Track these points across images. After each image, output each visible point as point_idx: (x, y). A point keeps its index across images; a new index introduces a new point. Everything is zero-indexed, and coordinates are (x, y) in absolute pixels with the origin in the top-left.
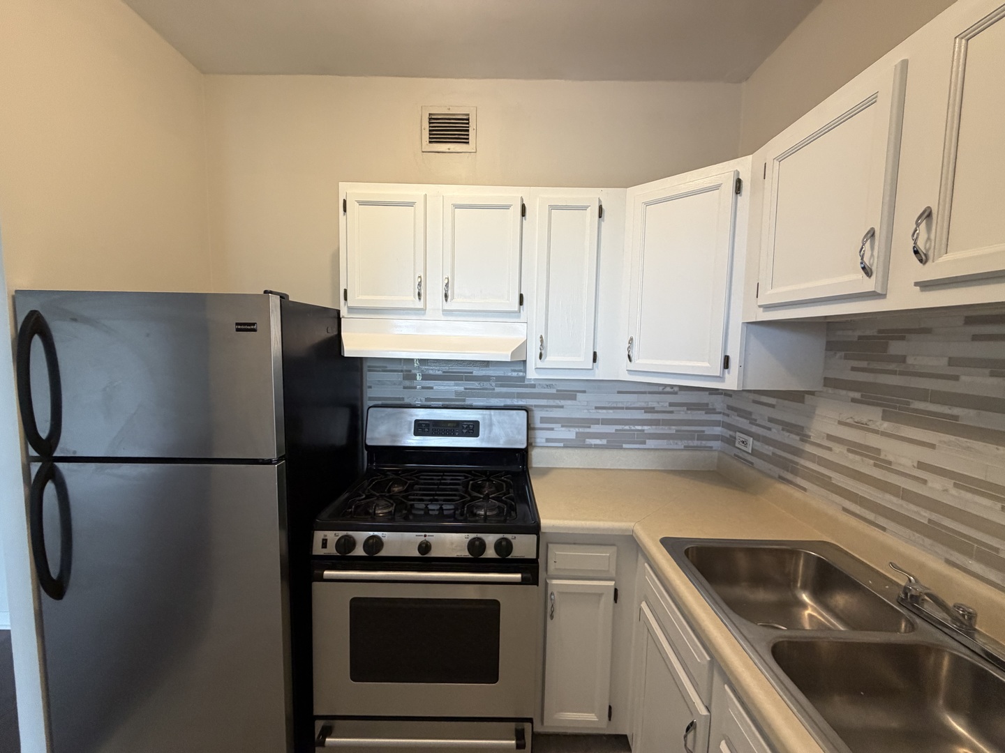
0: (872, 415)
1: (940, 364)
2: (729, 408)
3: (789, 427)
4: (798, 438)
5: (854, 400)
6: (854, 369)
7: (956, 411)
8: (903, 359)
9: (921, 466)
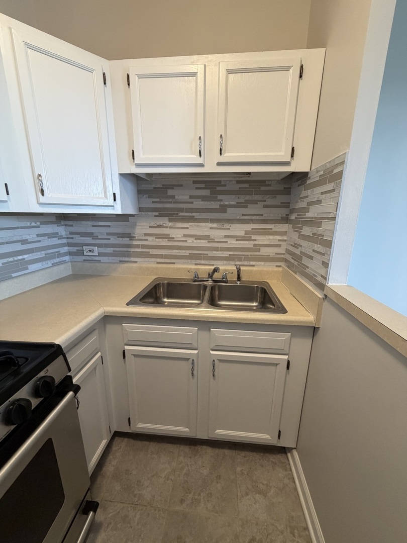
0: (165, 221)
1: (186, 198)
2: (71, 233)
4: (128, 239)
5: (155, 216)
6: (153, 202)
7: (194, 214)
8: (173, 197)
9: (185, 236)
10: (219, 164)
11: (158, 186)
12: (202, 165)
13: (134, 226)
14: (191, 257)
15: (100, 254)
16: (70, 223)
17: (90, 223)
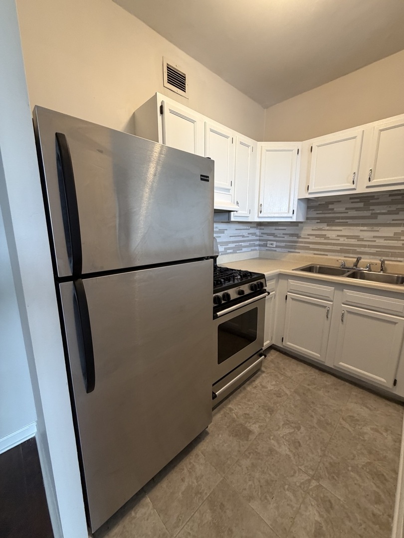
0: (324, 226)
1: (343, 210)
2: (262, 233)
3: (292, 235)
4: (296, 238)
5: (317, 223)
6: (317, 214)
7: (347, 221)
8: (332, 209)
9: (338, 236)
10: (367, 187)
11: (322, 203)
12: (354, 189)
13: (302, 229)
14: (341, 251)
15: (277, 247)
16: (263, 227)
17: (274, 228)
